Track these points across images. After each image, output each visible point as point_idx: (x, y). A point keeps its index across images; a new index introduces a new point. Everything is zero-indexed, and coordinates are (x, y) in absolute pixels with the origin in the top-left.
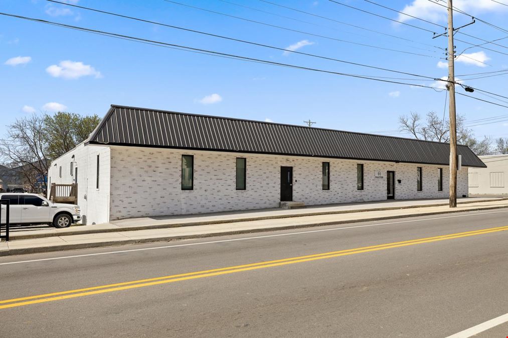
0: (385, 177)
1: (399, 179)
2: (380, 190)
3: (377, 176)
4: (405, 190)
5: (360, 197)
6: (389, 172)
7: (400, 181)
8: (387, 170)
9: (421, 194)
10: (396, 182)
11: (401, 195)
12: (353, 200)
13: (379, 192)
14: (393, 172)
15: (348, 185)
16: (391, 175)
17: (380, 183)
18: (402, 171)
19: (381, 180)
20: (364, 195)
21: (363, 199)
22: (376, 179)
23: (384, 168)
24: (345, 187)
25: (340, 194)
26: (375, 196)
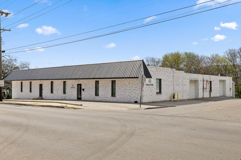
0: (76, 87)
1: (83, 88)
2: (73, 94)
3: (72, 87)
4: (87, 95)
5: (64, 97)
6: (78, 85)
7: (83, 90)
8: (77, 83)
9: (97, 98)
10: (82, 90)
11: (85, 98)
12: (61, 98)
13: (73, 95)
14: (81, 85)
15: (59, 91)
16: (79, 86)
17: (73, 90)
18: (85, 84)
19: (74, 89)
20: (66, 96)
21: (65, 99)
22: (72, 88)
23: (75, 83)
24: (59, 92)
25: (57, 96)
26: (71, 97)
